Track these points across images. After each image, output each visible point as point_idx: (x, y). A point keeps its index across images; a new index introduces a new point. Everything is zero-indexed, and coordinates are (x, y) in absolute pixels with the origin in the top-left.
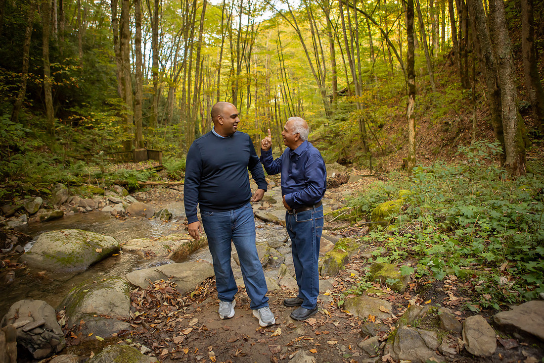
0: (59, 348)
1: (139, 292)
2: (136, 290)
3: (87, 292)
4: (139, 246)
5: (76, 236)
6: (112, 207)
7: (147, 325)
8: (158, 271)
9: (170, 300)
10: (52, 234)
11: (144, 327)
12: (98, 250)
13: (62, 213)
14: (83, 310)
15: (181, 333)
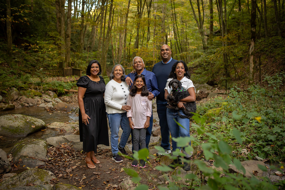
0: (8, 170)
1: (53, 149)
2: (51, 147)
3: (24, 146)
4: (57, 126)
5: (21, 118)
6: (45, 104)
7: (54, 164)
8: (64, 138)
9: (69, 153)
10: (7, 116)
11: (53, 164)
12: (33, 126)
13: (14, 106)
14: (21, 154)
15: (71, 168)
